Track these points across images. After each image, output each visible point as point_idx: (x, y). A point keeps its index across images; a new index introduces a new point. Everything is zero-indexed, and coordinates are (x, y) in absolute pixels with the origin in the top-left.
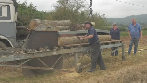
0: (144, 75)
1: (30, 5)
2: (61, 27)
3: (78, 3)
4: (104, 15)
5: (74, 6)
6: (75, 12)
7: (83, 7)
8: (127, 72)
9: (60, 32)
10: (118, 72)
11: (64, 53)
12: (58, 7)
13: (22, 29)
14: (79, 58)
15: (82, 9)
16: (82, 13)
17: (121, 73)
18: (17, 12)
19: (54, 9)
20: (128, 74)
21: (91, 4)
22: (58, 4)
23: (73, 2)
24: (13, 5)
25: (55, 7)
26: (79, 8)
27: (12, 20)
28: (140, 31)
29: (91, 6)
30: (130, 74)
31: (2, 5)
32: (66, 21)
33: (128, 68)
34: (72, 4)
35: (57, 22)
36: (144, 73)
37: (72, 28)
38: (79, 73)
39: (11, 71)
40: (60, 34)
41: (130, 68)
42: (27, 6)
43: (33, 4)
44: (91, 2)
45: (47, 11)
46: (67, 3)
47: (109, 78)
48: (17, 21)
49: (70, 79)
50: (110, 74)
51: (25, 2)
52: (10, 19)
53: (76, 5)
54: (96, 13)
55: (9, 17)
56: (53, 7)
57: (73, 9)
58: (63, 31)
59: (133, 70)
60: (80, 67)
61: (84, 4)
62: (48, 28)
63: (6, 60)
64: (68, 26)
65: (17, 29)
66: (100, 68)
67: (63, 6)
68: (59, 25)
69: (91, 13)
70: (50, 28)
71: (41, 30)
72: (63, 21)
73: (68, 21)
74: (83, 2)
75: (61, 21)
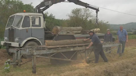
0: (134, 66)
1: (50, 15)
2: (75, 32)
3: (87, 14)
4: (108, 22)
5: (84, 16)
6: (84, 21)
7: (91, 16)
8: (122, 63)
9: (76, 35)
10: (115, 63)
11: (78, 50)
12: (71, 16)
13: (48, 33)
14: (89, 54)
15: (90, 18)
16: (90, 21)
17: (117, 64)
18: (45, 22)
19: (69, 18)
20: (122, 64)
21: (97, 16)
22: (72, 14)
23: (83, 12)
24: (42, 17)
25: (69, 16)
26: (88, 17)
27: (42, 27)
28: (126, 35)
29: (97, 17)
30: (124, 65)
31: (36, 17)
32: (78, 28)
33: (123, 61)
34: (83, 14)
35: (72, 28)
36: (134, 64)
37: (83, 32)
38: (88, 63)
39: (42, 62)
40: (75, 37)
41: (124, 61)
42: (48, 15)
43: (52, 15)
44: (97, 14)
45: (63, 19)
46: (79, 13)
47: (109, 66)
48: (45, 28)
49: (82, 67)
50: (109, 64)
51: (47, 13)
52: (40, 26)
53: (85, 15)
54: (102, 21)
55: (40, 25)
56: (68, 17)
57: (84, 18)
58: (77, 35)
59: (126, 62)
60: (89, 59)
61: (92, 14)
62: (68, 32)
63: (41, 53)
64: (80, 31)
65: (45, 33)
66: (104, 61)
67: (75, 16)
68: (74, 31)
69: (97, 22)
70: (69, 33)
71: (63, 34)
72: (76, 27)
73: (80, 28)
74: (91, 13)
75: (75, 27)
